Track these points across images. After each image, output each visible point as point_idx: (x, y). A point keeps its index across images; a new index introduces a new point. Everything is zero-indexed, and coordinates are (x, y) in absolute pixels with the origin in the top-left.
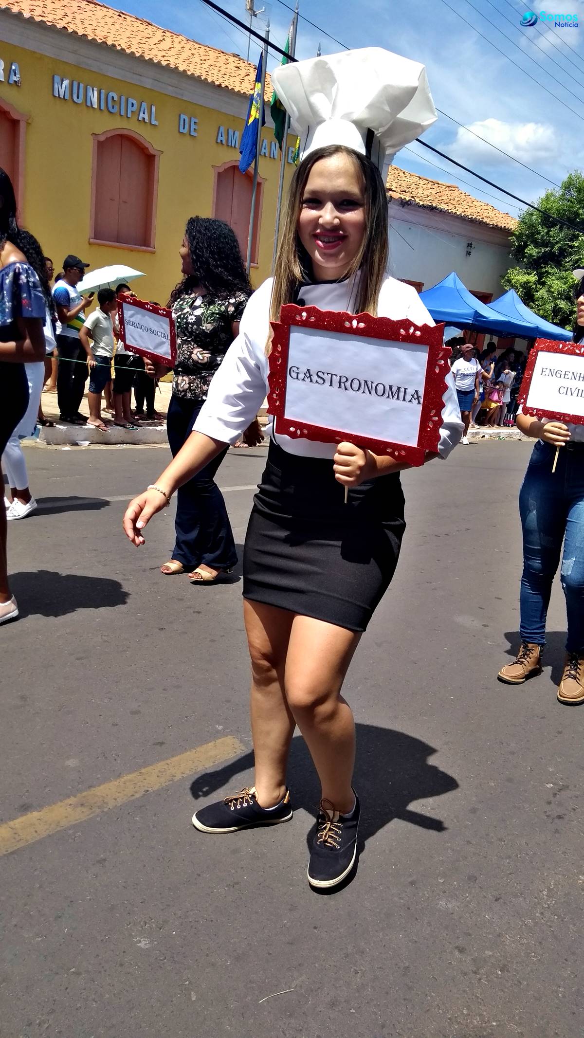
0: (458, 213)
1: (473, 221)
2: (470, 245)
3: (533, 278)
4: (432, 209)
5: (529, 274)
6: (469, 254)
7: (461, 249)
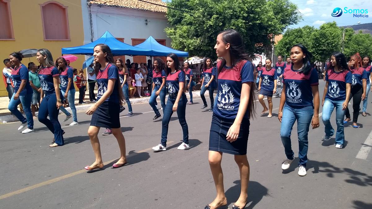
0: (132, 7)
1: (143, 11)
2: (146, 20)
3: (173, 31)
4: (117, 7)
5: (171, 29)
6: (147, 24)
7: (143, 22)
